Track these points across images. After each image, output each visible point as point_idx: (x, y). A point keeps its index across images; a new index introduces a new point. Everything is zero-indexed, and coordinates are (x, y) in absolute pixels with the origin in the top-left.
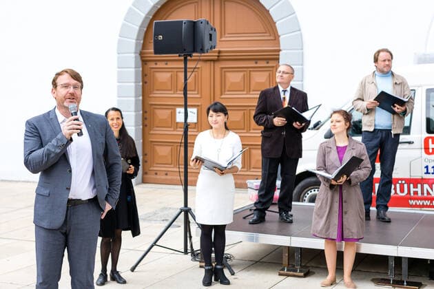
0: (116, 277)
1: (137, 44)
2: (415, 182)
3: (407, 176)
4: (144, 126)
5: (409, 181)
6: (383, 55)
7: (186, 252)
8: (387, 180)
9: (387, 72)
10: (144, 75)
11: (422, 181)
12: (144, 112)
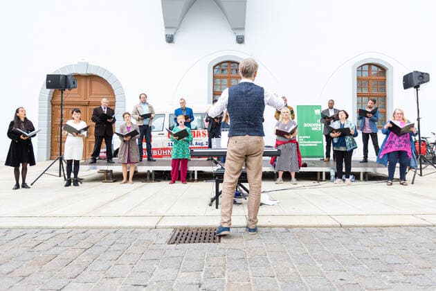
0: (24, 186)
1: (49, 97)
2: (165, 149)
3: (162, 147)
4: (52, 134)
5: (162, 149)
6: (142, 96)
7: (60, 176)
8: (149, 148)
9: (144, 102)
10: (52, 111)
11: (167, 149)
12: (52, 128)
